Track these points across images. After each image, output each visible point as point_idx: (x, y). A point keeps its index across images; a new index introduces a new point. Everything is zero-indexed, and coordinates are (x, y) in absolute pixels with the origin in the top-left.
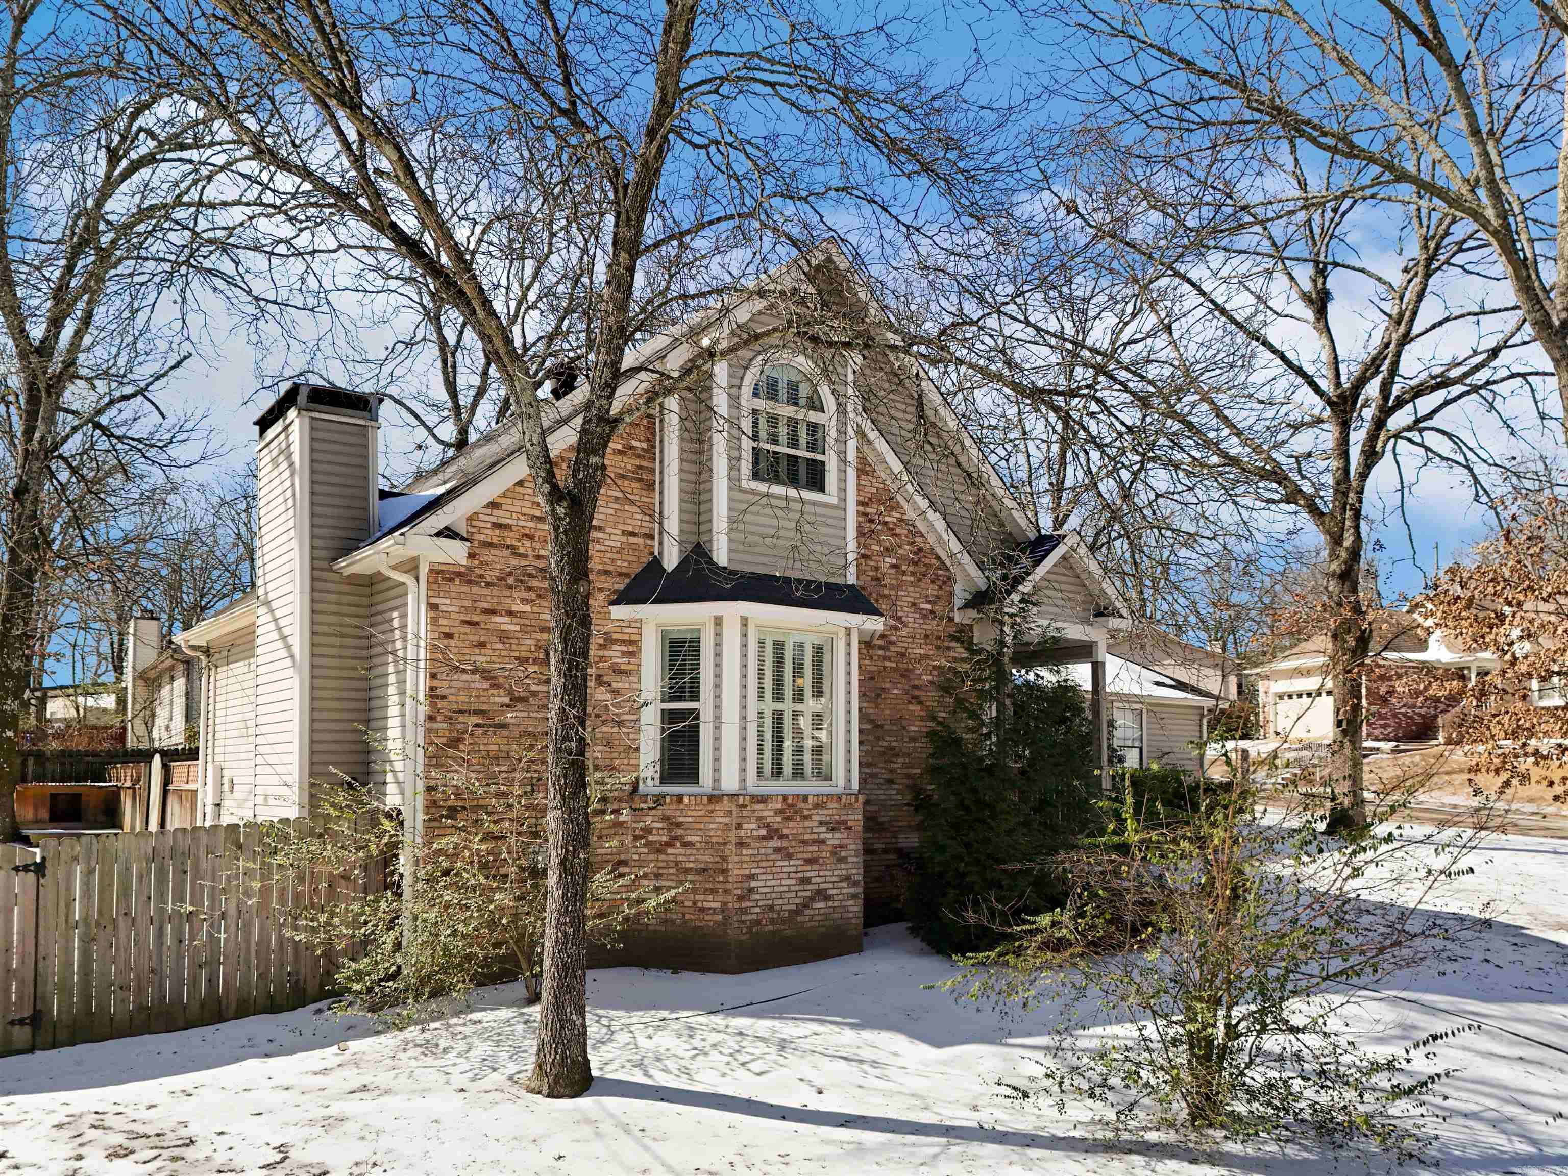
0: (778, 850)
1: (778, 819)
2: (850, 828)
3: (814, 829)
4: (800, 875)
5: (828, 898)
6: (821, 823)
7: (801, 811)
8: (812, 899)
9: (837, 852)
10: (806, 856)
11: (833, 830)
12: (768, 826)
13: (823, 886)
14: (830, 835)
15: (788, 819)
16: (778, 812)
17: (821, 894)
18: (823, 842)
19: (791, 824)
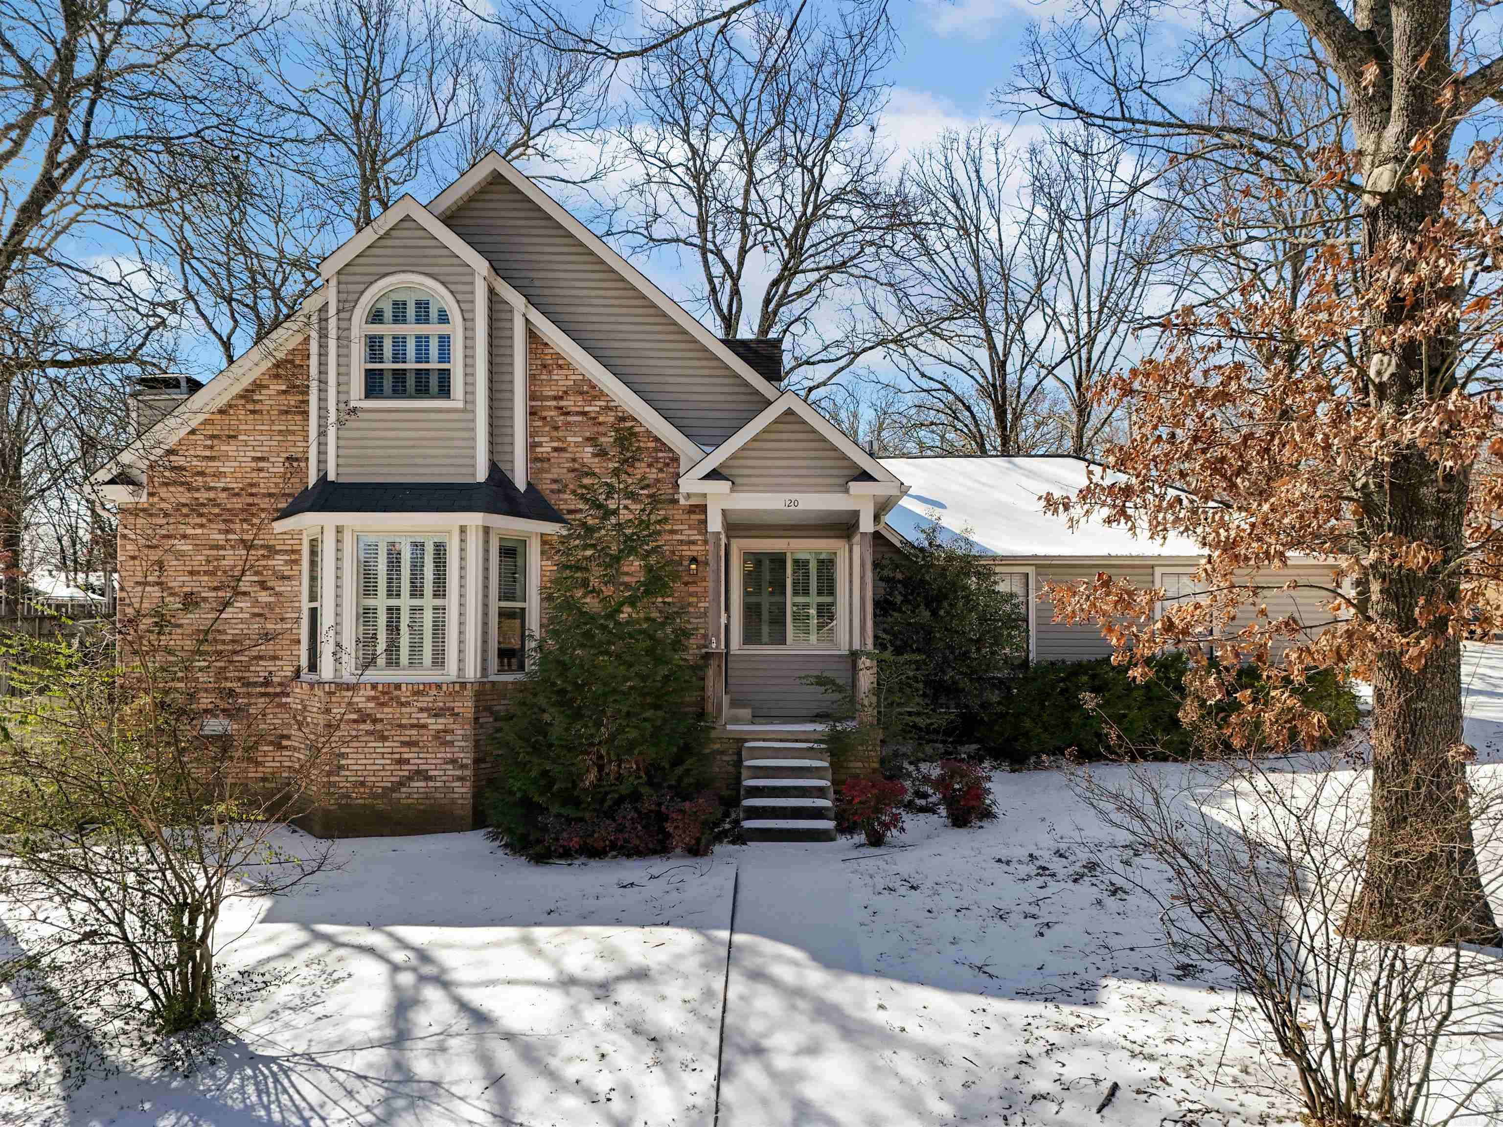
0: (369, 733)
1: (372, 705)
2: (457, 714)
3: (412, 714)
4: (397, 756)
5: (428, 778)
6: (421, 710)
7: (398, 697)
8: (410, 778)
9: (441, 738)
10: (402, 739)
11: (436, 715)
12: (359, 711)
13: (422, 767)
14: (433, 721)
15: (383, 705)
16: (369, 699)
17: (422, 775)
18: (425, 726)
19: (386, 710)
